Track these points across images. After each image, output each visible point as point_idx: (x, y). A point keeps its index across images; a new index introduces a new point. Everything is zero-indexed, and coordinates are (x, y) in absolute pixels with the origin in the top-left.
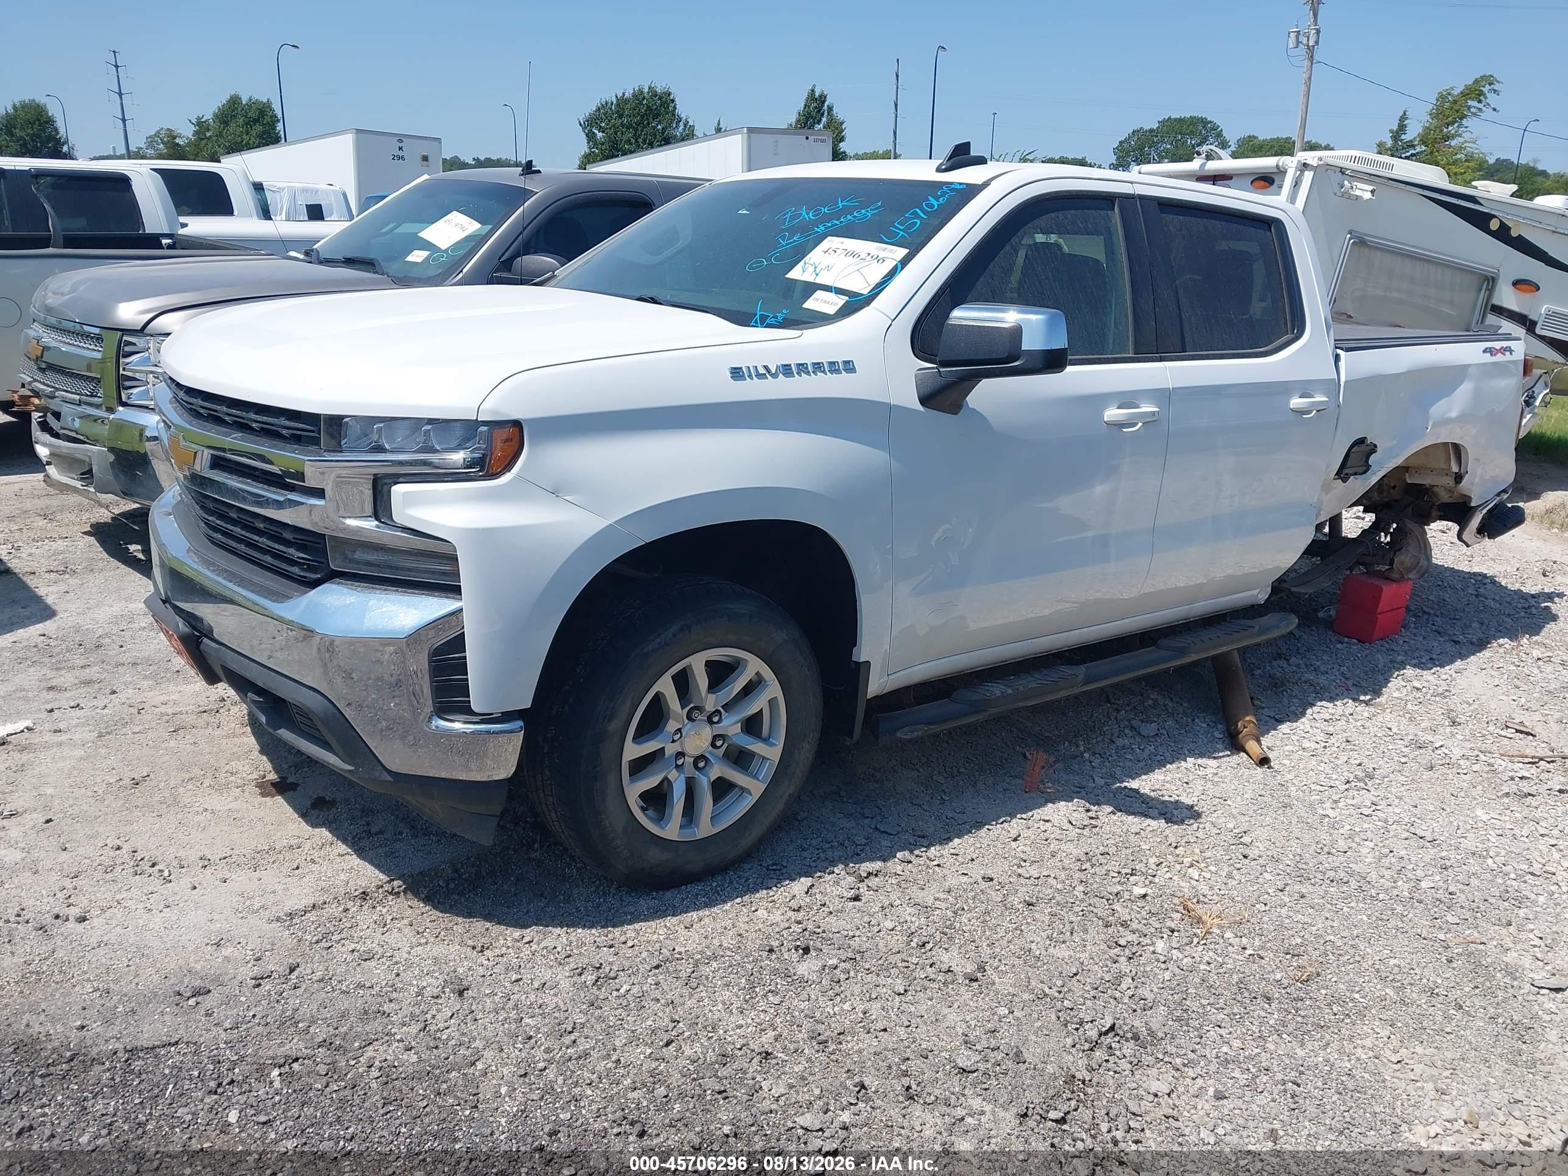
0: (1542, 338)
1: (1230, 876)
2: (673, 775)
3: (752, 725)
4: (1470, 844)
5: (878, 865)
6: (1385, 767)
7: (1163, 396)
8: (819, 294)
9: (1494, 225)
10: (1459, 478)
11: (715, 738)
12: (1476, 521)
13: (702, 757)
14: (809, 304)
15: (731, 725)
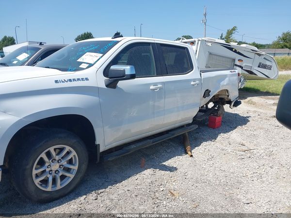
0: (244, 70)
1: (182, 184)
2: (49, 176)
3: (70, 162)
4: (231, 171)
5: (104, 190)
6: (216, 155)
7: (163, 83)
8: (83, 64)
9: (234, 50)
10: (228, 96)
11: (60, 166)
12: (233, 104)
13: (57, 170)
14: (81, 66)
15: (64, 163)
